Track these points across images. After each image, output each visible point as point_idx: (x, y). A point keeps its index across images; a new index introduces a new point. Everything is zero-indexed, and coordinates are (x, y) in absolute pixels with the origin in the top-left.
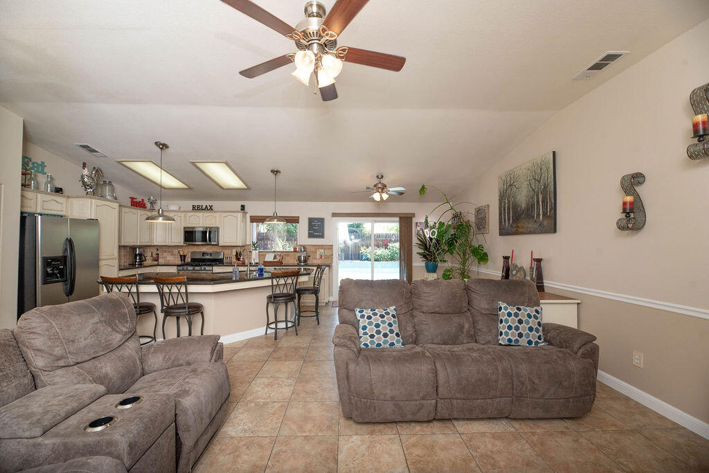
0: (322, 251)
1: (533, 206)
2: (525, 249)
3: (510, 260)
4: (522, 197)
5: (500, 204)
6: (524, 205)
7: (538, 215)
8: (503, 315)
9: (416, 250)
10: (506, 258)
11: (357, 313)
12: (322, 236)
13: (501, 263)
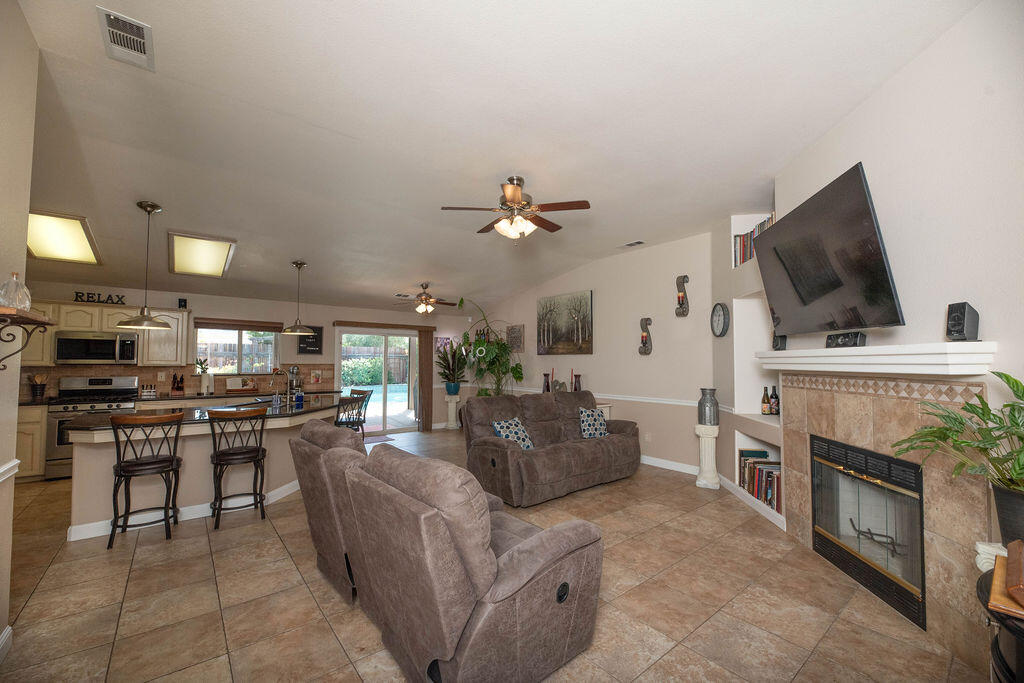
0: (319, 372)
1: (573, 331)
2: (565, 367)
3: (550, 377)
4: (563, 322)
5: (539, 325)
6: (564, 330)
7: (578, 339)
8: (583, 417)
9: (437, 369)
10: (546, 375)
11: (496, 425)
12: (320, 352)
13: (541, 381)
